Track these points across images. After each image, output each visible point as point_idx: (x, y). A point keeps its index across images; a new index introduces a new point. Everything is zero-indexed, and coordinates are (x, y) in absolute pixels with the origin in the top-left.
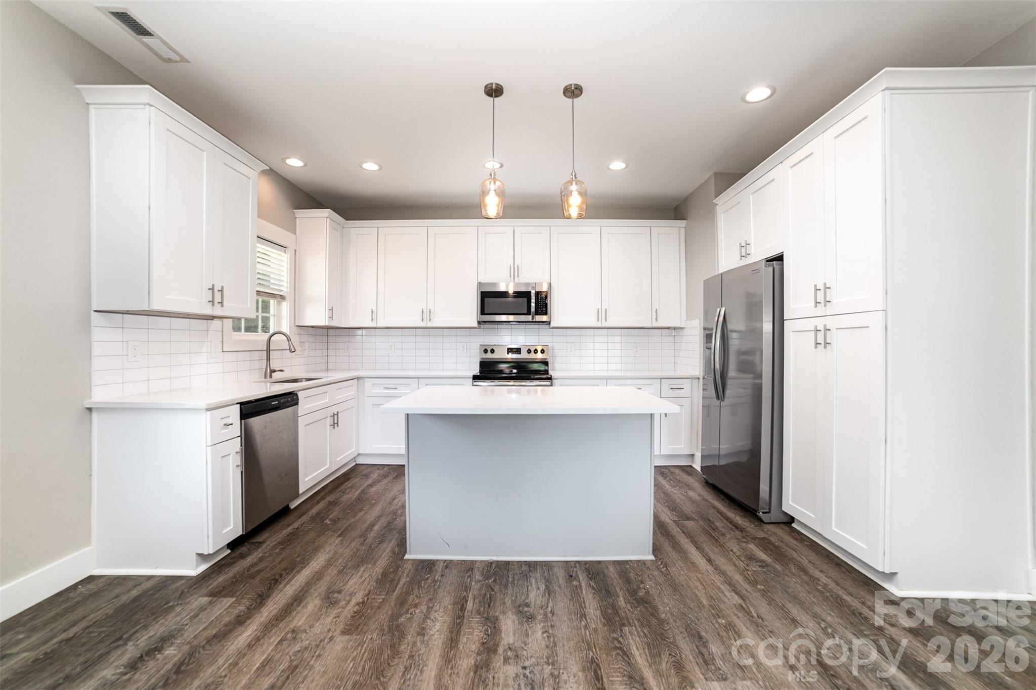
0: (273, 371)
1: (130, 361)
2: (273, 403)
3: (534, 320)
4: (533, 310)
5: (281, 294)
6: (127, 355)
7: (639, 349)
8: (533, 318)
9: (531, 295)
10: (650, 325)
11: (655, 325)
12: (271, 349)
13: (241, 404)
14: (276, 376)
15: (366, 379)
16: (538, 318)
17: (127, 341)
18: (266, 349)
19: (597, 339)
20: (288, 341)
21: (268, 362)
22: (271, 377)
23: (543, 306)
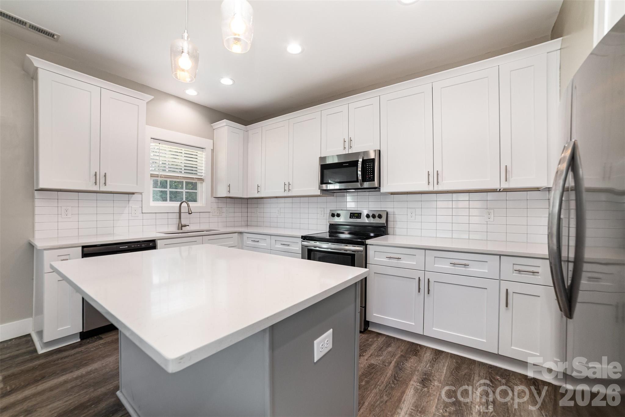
0: (182, 226)
1: (62, 217)
2: (120, 247)
3: (363, 187)
4: (360, 178)
5: (201, 178)
6: (61, 214)
7: (492, 216)
8: (361, 185)
9: (358, 163)
10: (496, 186)
11: (505, 185)
12: (181, 212)
13: (83, 247)
14: (185, 229)
15: (244, 234)
16: (366, 185)
17: (61, 207)
18: (178, 212)
19: (440, 204)
20: (188, 207)
21: (180, 220)
22: (182, 229)
23: (371, 173)
